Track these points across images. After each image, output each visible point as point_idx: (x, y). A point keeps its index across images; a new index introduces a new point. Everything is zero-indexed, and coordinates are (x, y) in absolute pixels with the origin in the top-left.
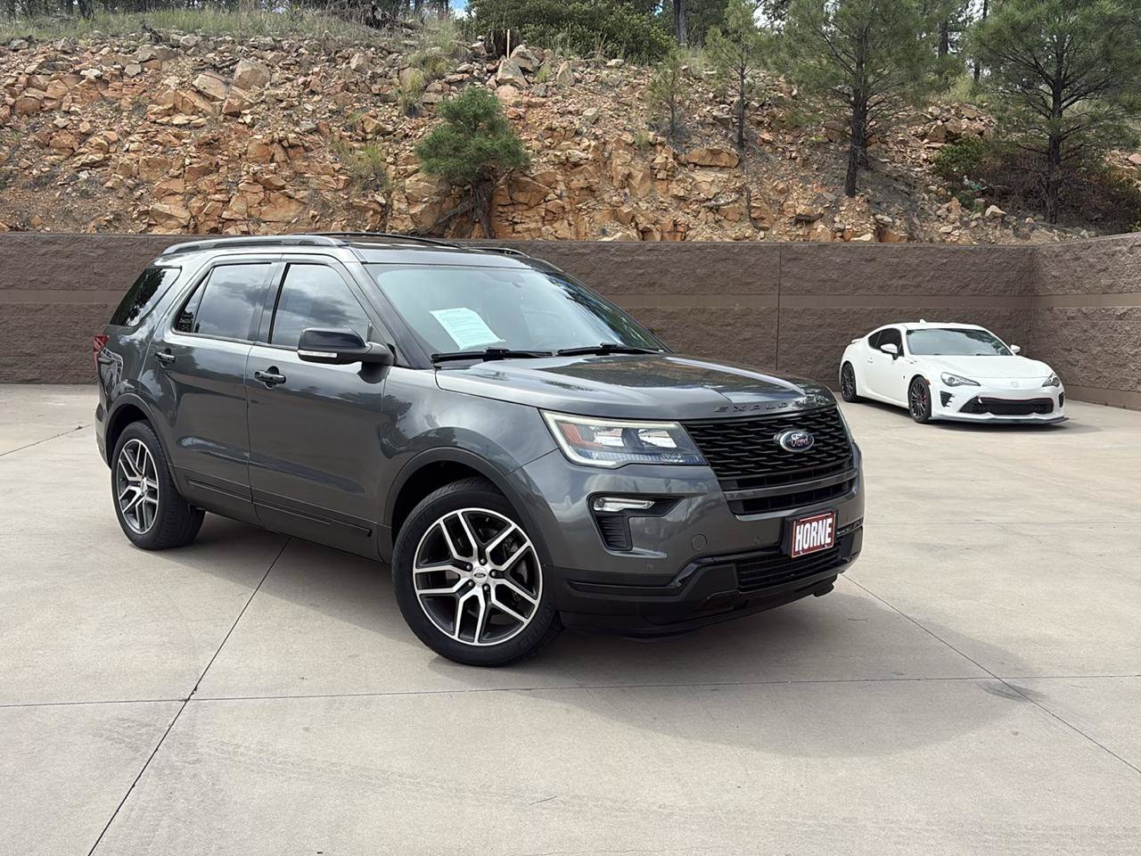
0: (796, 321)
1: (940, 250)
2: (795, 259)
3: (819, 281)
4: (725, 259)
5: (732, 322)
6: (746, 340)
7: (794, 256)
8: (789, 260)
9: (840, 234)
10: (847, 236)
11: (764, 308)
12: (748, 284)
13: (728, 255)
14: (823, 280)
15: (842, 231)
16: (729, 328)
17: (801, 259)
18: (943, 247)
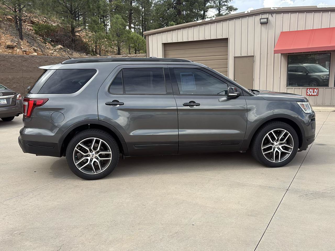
0: (28, 81)
1: (63, 58)
2: (25, 61)
3: (33, 68)
4: (4, 60)
5: (9, 82)
6: (14, 88)
7: (25, 60)
8: (24, 61)
9: (25, 52)
10: (28, 53)
11: (18, 77)
12: (12, 69)
13: (4, 59)
14: (35, 68)
15: (25, 51)
16: (8, 84)
17: (27, 61)
18: (64, 58)
